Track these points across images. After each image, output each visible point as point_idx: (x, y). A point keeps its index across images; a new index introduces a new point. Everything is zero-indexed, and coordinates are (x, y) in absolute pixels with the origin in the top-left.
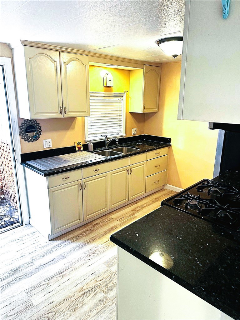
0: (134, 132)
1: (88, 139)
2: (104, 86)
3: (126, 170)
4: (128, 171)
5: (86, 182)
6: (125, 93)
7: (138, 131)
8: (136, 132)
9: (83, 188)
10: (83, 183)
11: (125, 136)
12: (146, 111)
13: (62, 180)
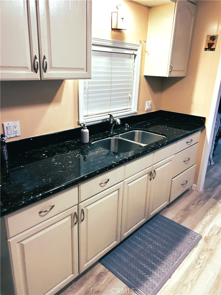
0: (148, 107)
1: (82, 121)
2: (112, 29)
3: (148, 173)
4: (151, 174)
5: (85, 207)
6: (141, 44)
7: (153, 105)
8: (150, 107)
9: (80, 220)
10: (80, 211)
11: (136, 113)
12: (174, 74)
13: (38, 214)
